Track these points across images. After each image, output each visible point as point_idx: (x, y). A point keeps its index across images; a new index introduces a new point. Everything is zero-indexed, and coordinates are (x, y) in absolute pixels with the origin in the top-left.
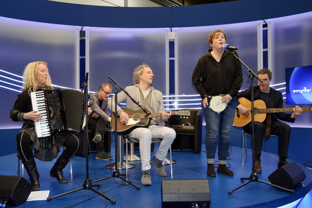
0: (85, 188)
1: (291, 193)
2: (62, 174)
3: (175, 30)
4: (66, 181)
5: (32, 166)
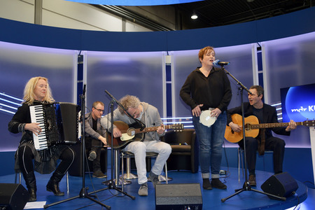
0: (81, 197)
1: (283, 200)
2: (58, 187)
3: (172, 54)
4: (62, 194)
5: (31, 179)
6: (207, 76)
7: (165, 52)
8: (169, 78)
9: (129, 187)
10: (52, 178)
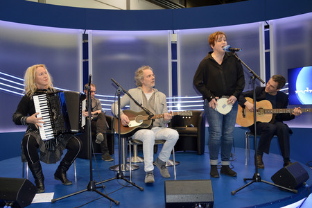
0: (89, 190)
1: (294, 193)
2: (66, 176)
3: (178, 33)
4: (70, 183)
5: (37, 169)
6: (220, 64)
7: (171, 31)
8: (174, 57)
9: (136, 172)
10: (60, 167)
